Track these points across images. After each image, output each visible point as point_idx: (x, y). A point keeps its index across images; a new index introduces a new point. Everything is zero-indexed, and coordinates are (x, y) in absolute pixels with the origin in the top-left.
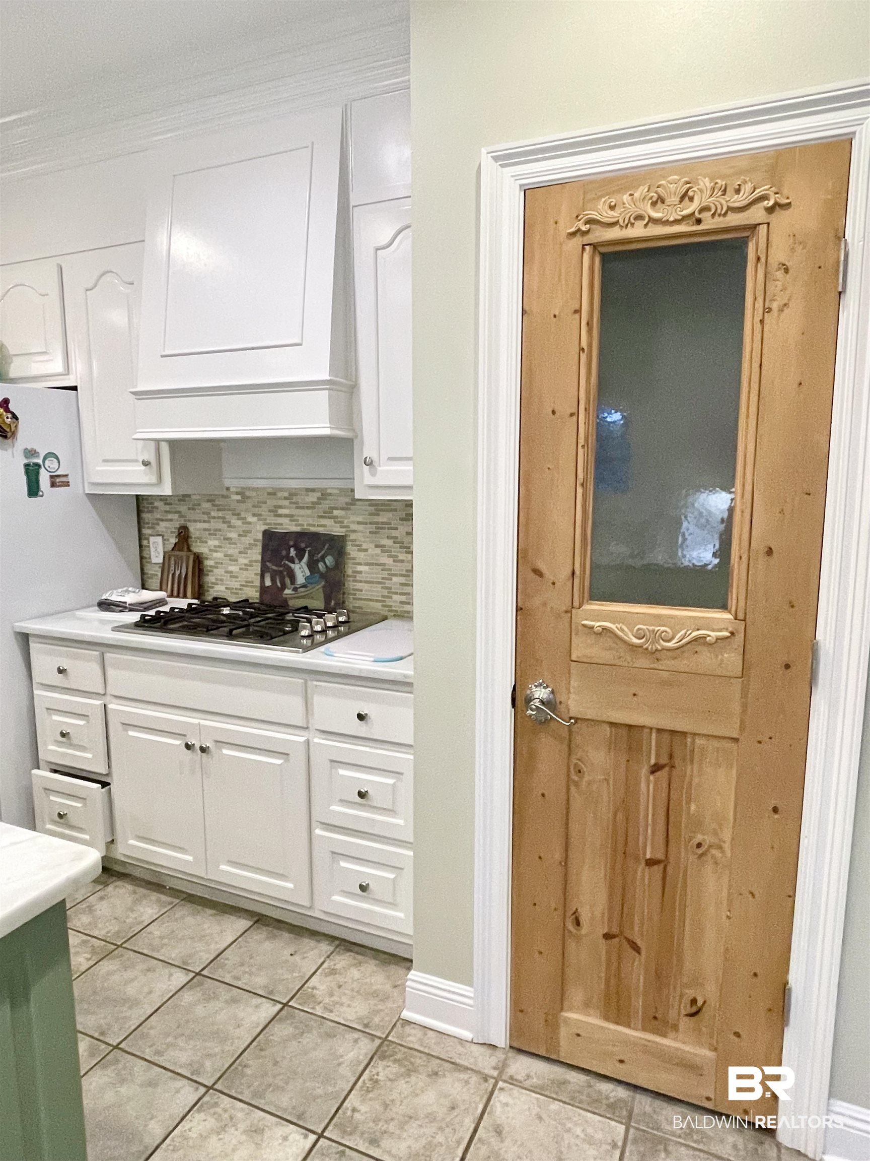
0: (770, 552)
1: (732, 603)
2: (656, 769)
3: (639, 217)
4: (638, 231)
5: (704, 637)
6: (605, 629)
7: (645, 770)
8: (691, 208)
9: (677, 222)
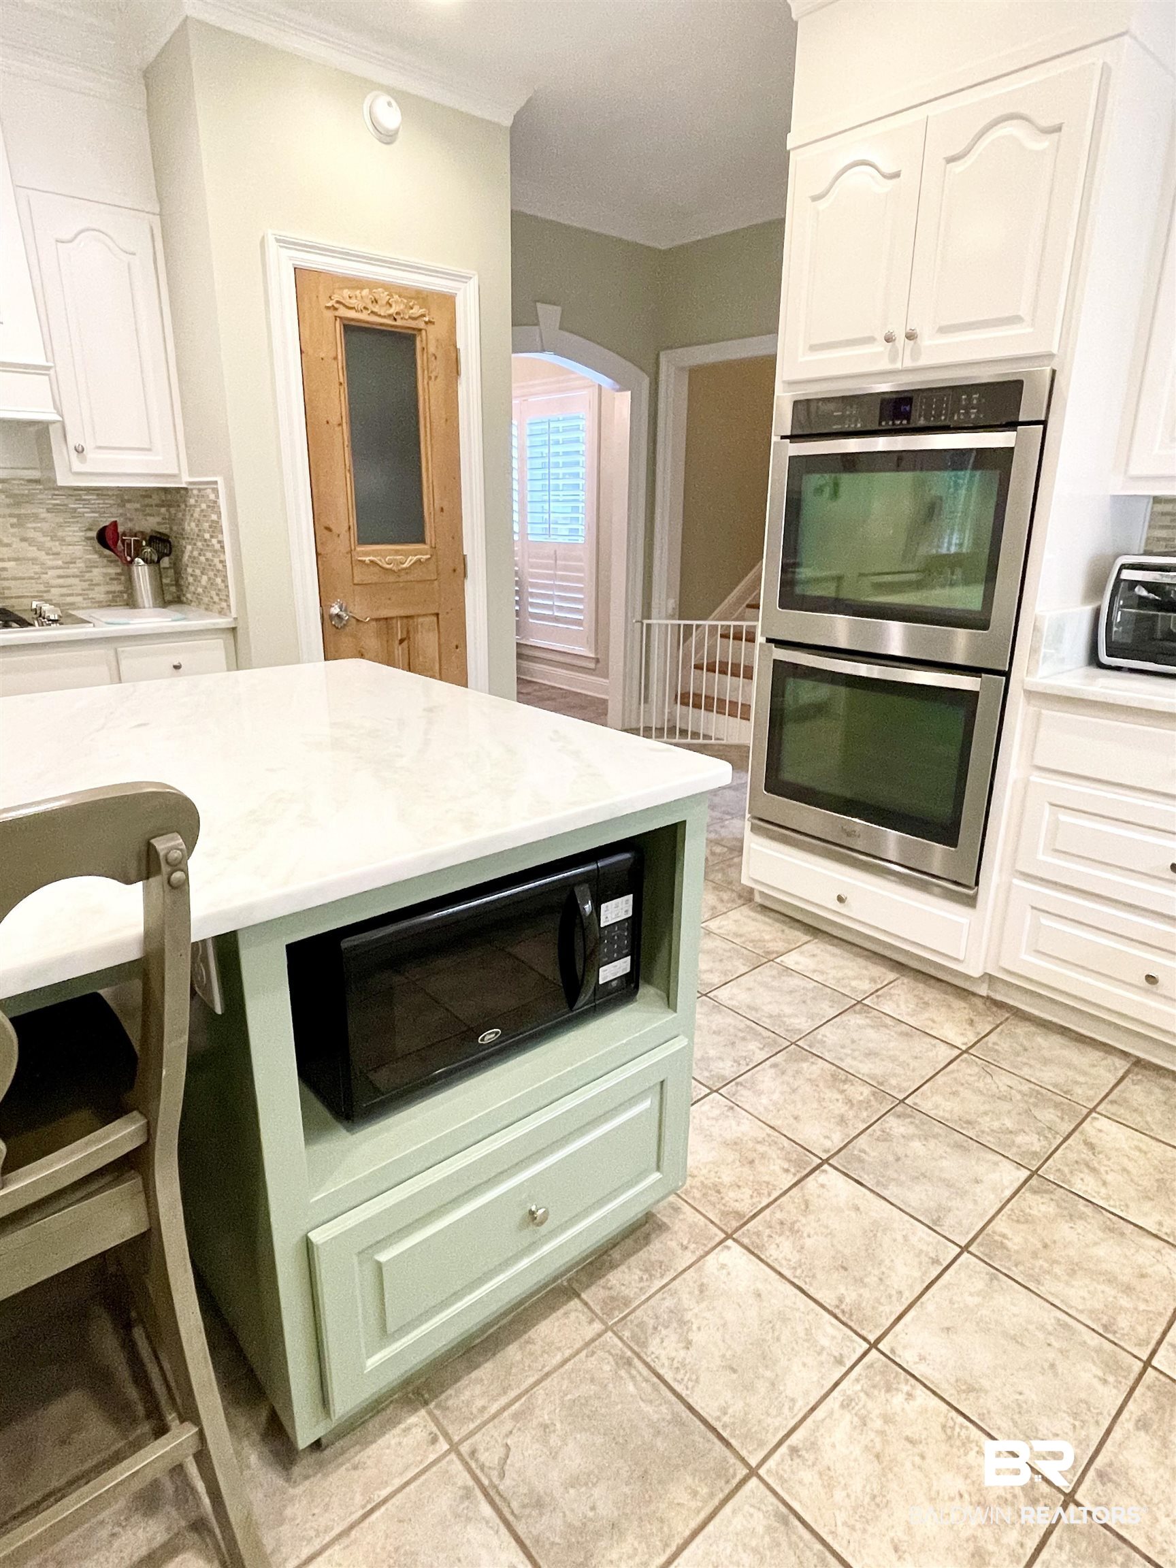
0: (442, 510)
1: (428, 540)
2: (401, 641)
3: (365, 308)
4: (364, 316)
5: (419, 560)
6: (372, 561)
7: (397, 642)
8: (392, 311)
9: (384, 317)
